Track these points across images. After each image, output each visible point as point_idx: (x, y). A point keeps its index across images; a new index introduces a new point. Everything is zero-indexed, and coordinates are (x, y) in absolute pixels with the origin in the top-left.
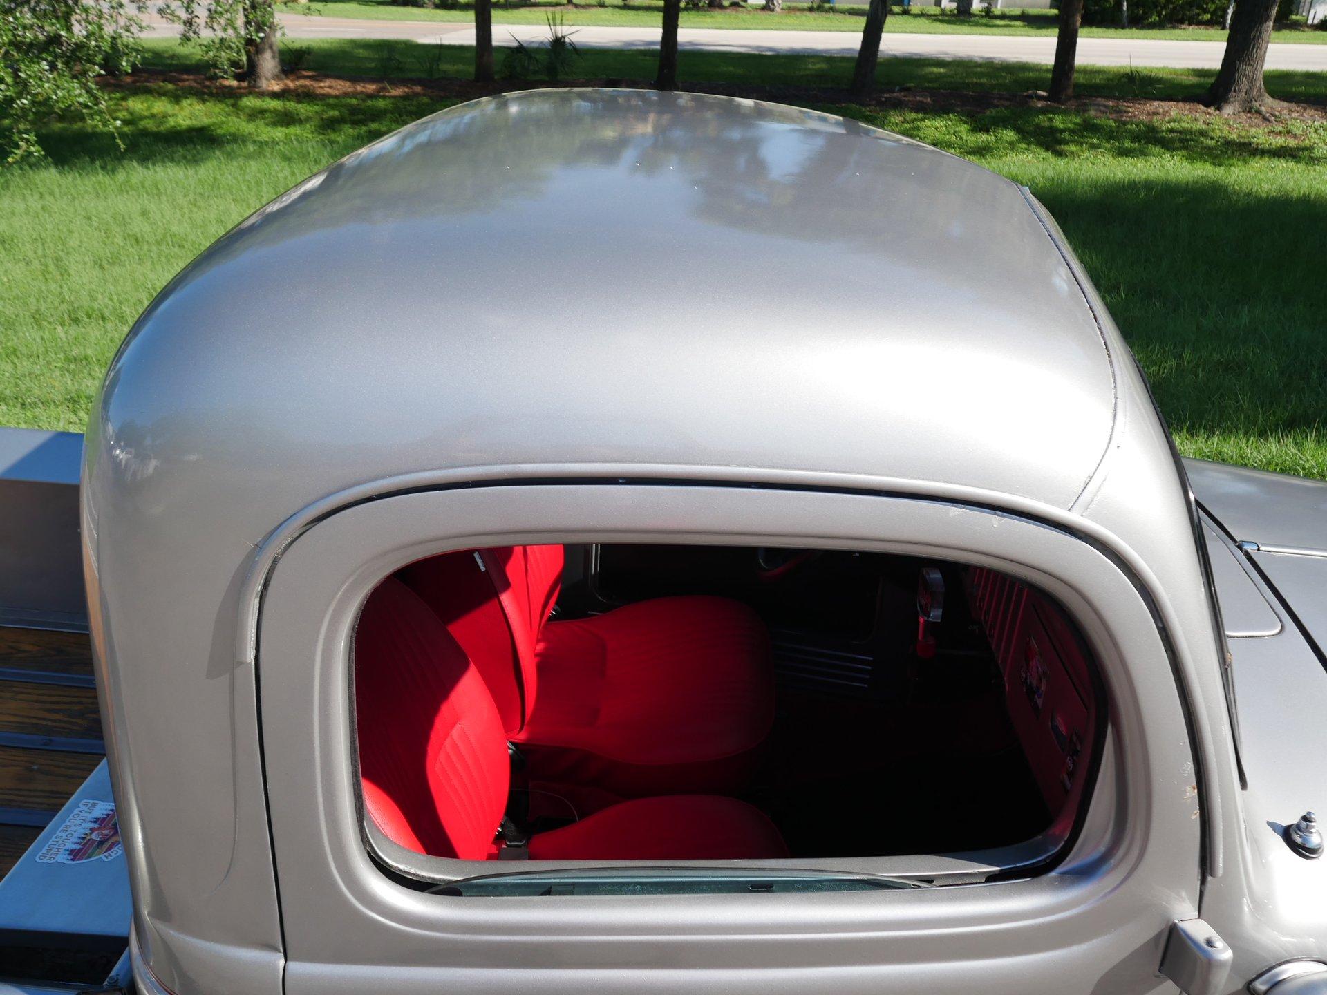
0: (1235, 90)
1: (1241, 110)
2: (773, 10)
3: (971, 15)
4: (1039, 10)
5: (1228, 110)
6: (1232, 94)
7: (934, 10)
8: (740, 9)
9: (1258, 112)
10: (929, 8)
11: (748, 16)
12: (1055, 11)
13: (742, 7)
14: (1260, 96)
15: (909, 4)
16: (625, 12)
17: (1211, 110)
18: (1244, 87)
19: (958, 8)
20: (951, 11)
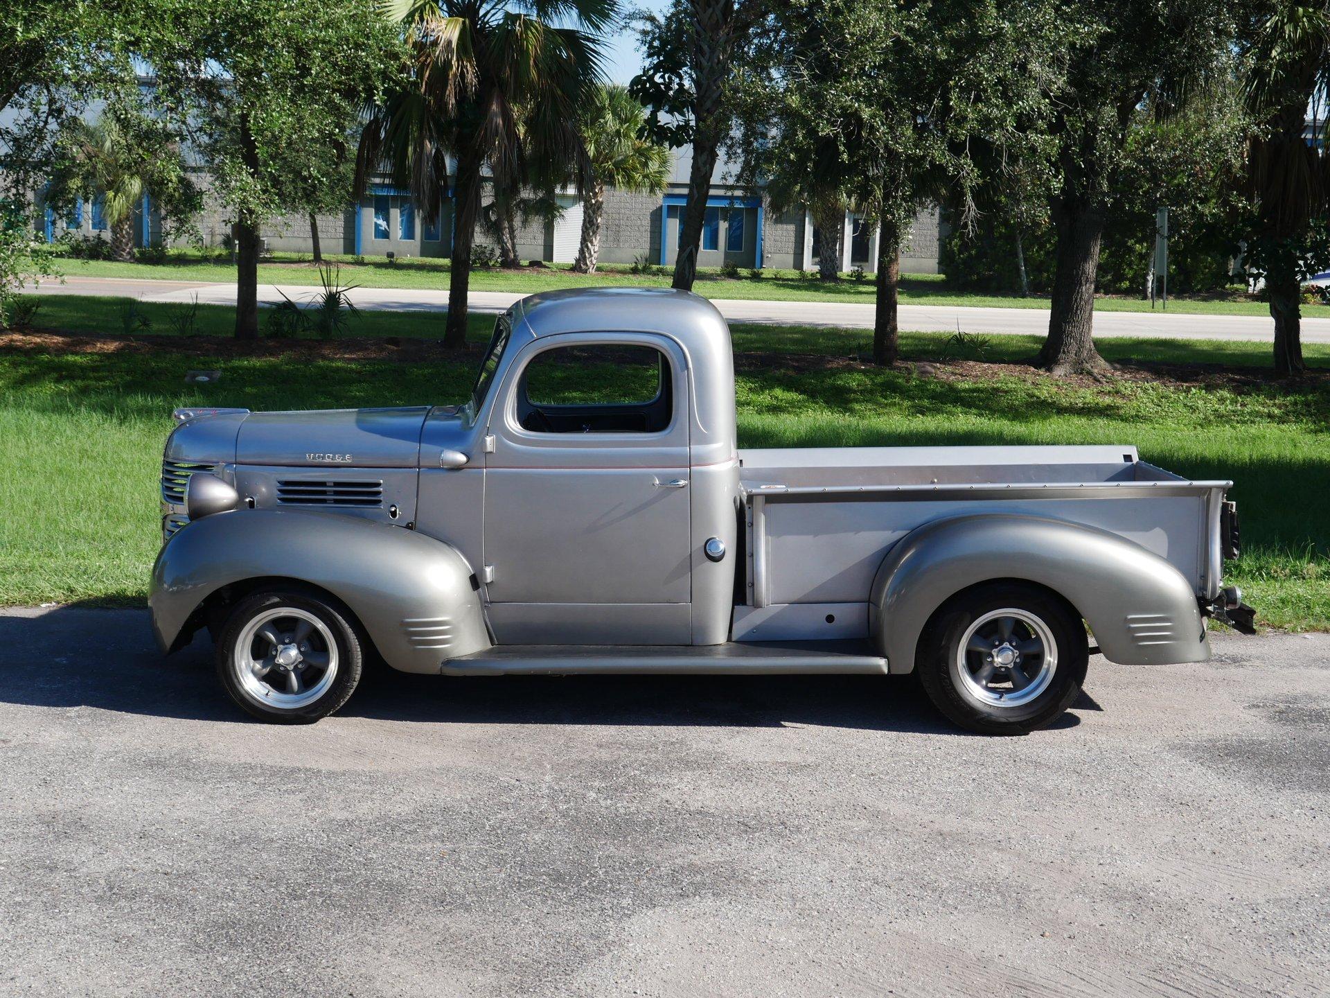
0: (1064, 352)
1: (1073, 372)
2: (585, 272)
3: (836, 279)
4: (926, 275)
5: (1059, 371)
6: (1061, 355)
7: (792, 274)
8: (543, 270)
9: (1090, 373)
10: (787, 271)
11: (553, 278)
12: (942, 276)
13: (545, 267)
14: (1092, 357)
15: (761, 267)
16: (391, 271)
17: (1041, 372)
18: (1073, 348)
19: (820, 272)
20: (812, 275)
